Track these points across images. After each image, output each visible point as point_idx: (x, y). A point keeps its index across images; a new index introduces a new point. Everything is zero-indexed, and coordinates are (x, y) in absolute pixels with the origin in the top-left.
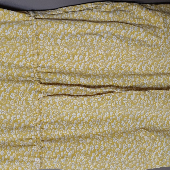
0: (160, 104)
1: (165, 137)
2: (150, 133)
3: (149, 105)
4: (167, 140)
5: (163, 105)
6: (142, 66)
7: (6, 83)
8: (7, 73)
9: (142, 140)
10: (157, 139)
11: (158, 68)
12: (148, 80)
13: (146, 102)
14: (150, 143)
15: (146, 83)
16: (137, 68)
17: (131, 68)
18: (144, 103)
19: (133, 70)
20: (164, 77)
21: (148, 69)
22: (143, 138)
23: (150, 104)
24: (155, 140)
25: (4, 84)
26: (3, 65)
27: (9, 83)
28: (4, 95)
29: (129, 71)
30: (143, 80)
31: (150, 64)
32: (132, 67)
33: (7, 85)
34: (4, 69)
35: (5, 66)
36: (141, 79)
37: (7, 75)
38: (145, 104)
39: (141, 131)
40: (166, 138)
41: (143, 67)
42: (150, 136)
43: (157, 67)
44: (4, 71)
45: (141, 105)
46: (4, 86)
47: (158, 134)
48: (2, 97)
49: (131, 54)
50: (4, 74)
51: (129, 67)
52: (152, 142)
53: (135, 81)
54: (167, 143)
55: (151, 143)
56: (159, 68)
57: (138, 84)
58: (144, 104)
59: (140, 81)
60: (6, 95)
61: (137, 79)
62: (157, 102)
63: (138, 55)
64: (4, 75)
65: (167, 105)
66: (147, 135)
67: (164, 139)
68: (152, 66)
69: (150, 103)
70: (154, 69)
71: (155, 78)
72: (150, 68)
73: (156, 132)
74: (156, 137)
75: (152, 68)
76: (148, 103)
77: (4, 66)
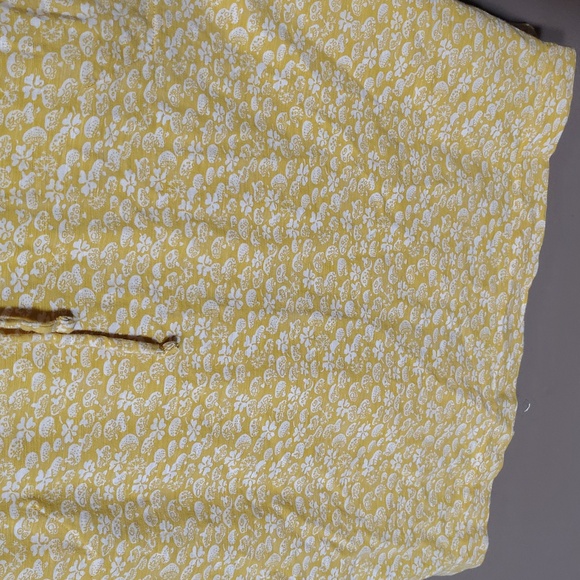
0: (121, 365)
1: (125, 534)
2: (62, 521)
3: (74, 372)
4: (132, 546)
5: (133, 370)
6: (78, 170)
9: (17, 556)
10: (89, 547)
11: (152, 189)
12: (92, 245)
13: (60, 355)
14: (56, 563)
15: (84, 258)
16: (56, 178)
17: (27, 172)
18: (47, 361)
19: (33, 186)
20: (32, 223)
21: (107, 186)
22: (27, 543)
23: (77, 365)
24: (80, 551)
29: (12, 186)
30: (70, 247)
31: (117, 162)
32: (32, 168)
36: (63, 240)
38: (51, 363)
39: (22, 513)
40: (128, 539)
41: (82, 173)
42: (60, 536)
43: (147, 183)
45: (35, 369)
47: (96, 524)
49: (21, 94)
51: (16, 168)
52: (64, 559)
53: (28, 247)
54: (131, 558)
55: (57, 567)
56: (159, 187)
57: (43, 260)
58: (47, 365)
59: (54, 250)
61: (42, 237)
62: (106, 358)
63: (54, 99)
65: (151, 373)
66: (44, 530)
67: (121, 544)
68: (127, 173)
69: (74, 361)
70: (136, 188)
71: (128, 242)
72: (118, 183)
73: (89, 516)
74: (86, 537)
75: (123, 182)
76: (67, 359)
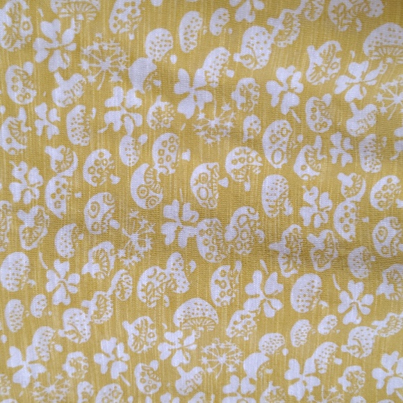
7: (360, 286)
8: (366, 197)
25: (343, 296)
26: (335, 129)
27: (384, 289)
28: (332, 367)
33: (368, 299)
34: (347, 158)
35: (356, 141)
37: (364, 207)
44: (341, 177)
46: (341, 309)
48: (316, 374)
50: (337, 198)
60: (343, 367)
64: (339, 212)
77: (345, 134)
